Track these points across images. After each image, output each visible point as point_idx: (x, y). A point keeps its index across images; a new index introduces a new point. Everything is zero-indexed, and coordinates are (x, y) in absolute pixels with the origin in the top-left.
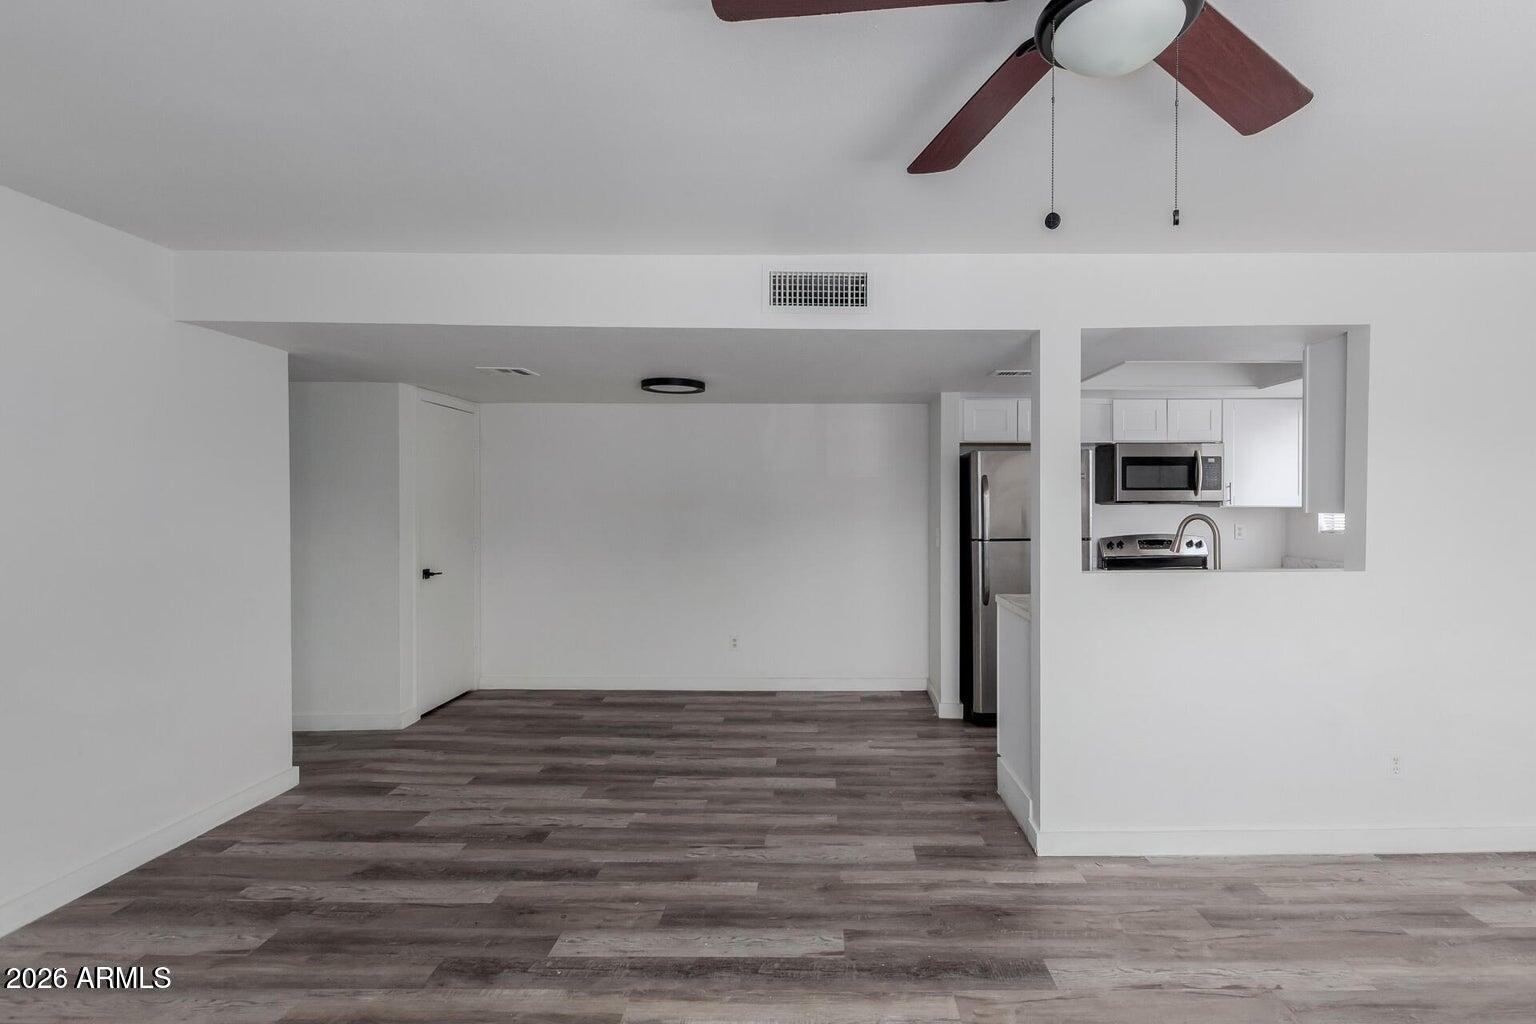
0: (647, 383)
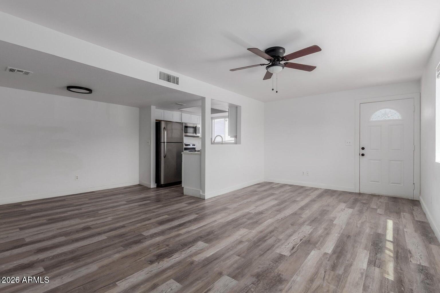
0: (69, 88)
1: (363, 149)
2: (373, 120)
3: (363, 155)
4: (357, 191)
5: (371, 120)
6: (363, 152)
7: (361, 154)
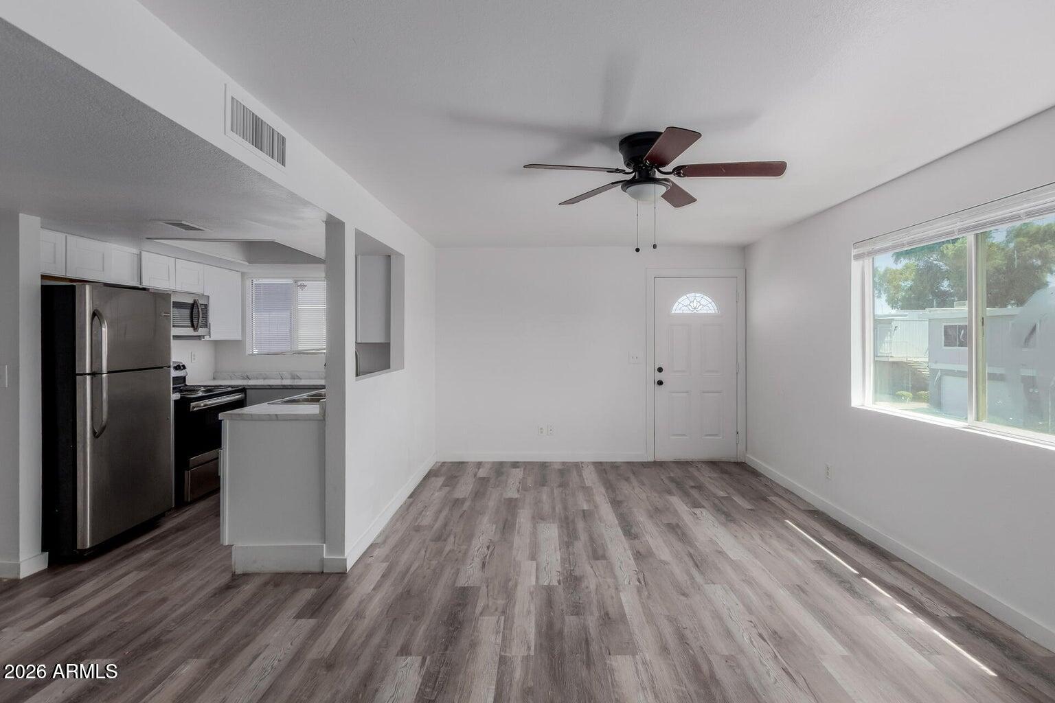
1: (660, 370)
2: (677, 312)
3: (660, 383)
4: (651, 459)
5: (673, 312)
6: (659, 376)
7: (656, 382)
